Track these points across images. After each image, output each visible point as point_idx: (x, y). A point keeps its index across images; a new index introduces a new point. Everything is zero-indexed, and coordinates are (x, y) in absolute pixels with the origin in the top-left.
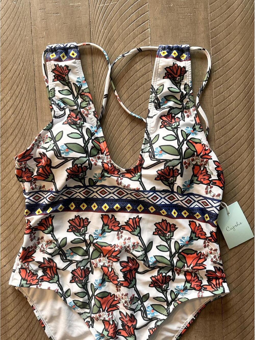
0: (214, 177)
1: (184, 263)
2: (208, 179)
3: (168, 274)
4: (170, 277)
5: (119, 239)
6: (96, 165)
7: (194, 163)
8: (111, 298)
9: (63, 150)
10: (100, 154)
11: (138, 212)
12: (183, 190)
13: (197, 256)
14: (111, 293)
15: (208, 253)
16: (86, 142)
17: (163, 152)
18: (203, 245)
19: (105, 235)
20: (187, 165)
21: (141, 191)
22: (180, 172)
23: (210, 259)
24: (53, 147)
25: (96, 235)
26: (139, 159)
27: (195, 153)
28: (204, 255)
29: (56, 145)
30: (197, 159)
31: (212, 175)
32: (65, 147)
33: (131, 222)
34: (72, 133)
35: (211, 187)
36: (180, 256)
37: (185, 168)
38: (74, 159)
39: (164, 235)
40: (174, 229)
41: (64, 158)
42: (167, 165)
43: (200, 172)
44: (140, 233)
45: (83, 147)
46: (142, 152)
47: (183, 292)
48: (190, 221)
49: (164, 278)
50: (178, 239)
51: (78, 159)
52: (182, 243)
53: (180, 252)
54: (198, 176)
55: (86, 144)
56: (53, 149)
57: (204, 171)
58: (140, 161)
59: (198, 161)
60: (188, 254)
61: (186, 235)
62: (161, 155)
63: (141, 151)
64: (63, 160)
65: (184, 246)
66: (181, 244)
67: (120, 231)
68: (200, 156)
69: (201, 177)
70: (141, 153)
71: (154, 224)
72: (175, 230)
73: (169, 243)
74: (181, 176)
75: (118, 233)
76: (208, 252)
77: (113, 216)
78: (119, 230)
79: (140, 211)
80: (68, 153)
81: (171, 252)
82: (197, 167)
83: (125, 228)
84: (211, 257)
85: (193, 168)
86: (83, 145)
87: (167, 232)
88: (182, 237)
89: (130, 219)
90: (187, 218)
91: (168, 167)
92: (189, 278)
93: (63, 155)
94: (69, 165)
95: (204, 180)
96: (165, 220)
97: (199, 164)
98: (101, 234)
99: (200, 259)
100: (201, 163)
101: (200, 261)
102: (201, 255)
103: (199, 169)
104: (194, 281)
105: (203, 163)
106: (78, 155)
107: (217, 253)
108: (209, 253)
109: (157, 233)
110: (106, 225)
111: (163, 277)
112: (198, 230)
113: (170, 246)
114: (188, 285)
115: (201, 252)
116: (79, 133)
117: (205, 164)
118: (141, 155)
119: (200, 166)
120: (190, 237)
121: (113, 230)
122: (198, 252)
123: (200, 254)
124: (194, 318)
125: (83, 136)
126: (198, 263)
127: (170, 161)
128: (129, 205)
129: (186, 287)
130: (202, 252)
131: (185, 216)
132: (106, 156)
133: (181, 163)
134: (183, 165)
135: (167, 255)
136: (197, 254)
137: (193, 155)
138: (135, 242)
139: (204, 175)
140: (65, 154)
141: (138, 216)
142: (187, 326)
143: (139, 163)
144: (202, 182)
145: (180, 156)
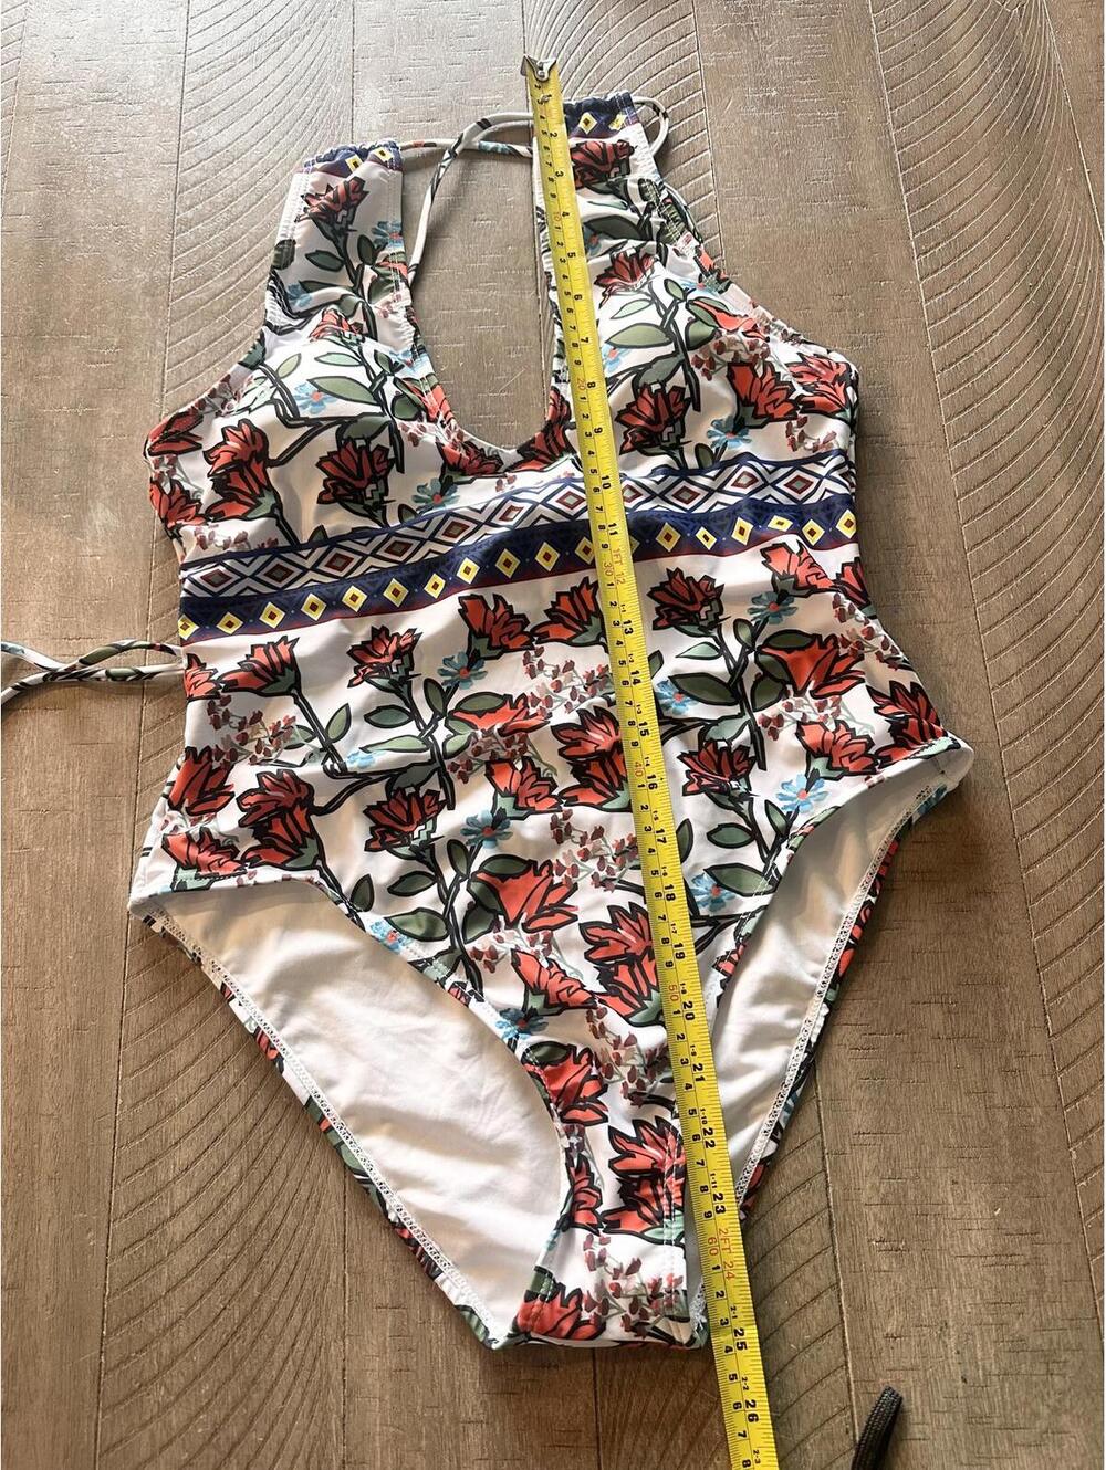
2: (787, 402)
5: (532, 674)
6: (415, 440)
7: (727, 357)
8: (540, 879)
9: (303, 399)
10: (425, 420)
12: (713, 450)
14: (536, 862)
16: (377, 378)
17: (618, 351)
19: (481, 670)
20: (704, 366)
22: (687, 395)
24: (272, 397)
25: (449, 678)
26: (551, 401)
29: (283, 389)
32: (311, 389)
33: (565, 605)
34: (329, 354)
35: (803, 424)
38: (343, 423)
39: (691, 619)
41: (307, 421)
42: (640, 385)
43: (757, 383)
44: (603, 632)
45: (369, 390)
46: (558, 381)
51: (353, 420)
55: (378, 383)
56: (272, 401)
58: (554, 405)
62: (617, 360)
63: (553, 379)
64: (307, 429)
67: (533, 648)
70: (553, 383)
71: (648, 594)
74: (696, 408)
75: (527, 656)
77: (497, 598)
78: (528, 646)
79: (588, 559)
80: (321, 403)
83: (548, 632)
85: (730, 378)
86: (368, 384)
87: (699, 605)
89: (559, 595)
91: (646, 389)
93: (303, 413)
94: (327, 441)
95: (775, 408)
96: (678, 570)
98: (469, 668)
103: (751, 376)
106: (354, 409)
109: (667, 621)
110: (481, 635)
111: (719, 753)
116: (353, 355)
118: (556, 391)
121: (506, 650)
124: (873, 900)
125: (363, 362)
127: (648, 366)
128: (545, 548)
131: (744, 540)
132: (443, 426)
133: (685, 364)
134: (691, 370)
137: (716, 332)
138: (593, 671)
140: (310, 407)
141: (586, 580)
142: (851, 937)
143: (554, 413)
144: (772, 415)
145: (673, 344)
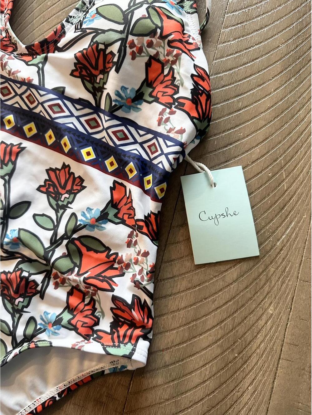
0: (185, 92)
1: (75, 265)
2: (172, 96)
3: (33, 277)
4: (37, 285)
7: (152, 52)
11: (23, 136)
12: (113, 104)
13: (107, 260)
15: (131, 260)
17: (97, 16)
18: (126, 239)
20: (135, 49)
21: (34, 86)
22: (115, 59)
23: (130, 275)
27: (159, 31)
28: (120, 262)
30: (160, 46)
31: (180, 88)
35: (172, 113)
36: (72, 247)
37: (128, 57)
39: (57, 197)
40: (79, 188)
42: (94, 41)
43: (161, 77)
44: (11, 174)
47: (52, 329)
48: (115, 182)
49: (23, 282)
50: (78, 211)
52: (84, 219)
53: (74, 239)
54: (154, 86)
57: (169, 77)
58: (55, 32)
59: (160, 50)
60: (89, 249)
61: (96, 204)
62: (93, 20)
65: (85, 226)
66: (81, 220)
68: (166, 41)
69: (159, 88)
70: (65, 21)
71: (46, 170)
72: (79, 191)
73: (59, 215)
74: (117, 71)
76: (133, 257)
79: (29, 135)
81: (55, 234)
82: (155, 65)
84: (134, 270)
85: (148, 65)
87: (65, 191)
88: (88, 208)
89: (2, 142)
90: (113, 174)
91: (96, 45)
92: (74, 301)
95: (162, 96)
96: (68, 166)
97: (162, 58)
99: (111, 268)
100: (167, 58)
101: (109, 273)
102: (114, 260)
103: (160, 71)
104: (81, 312)
105: (171, 58)
107: (147, 260)
108: (133, 261)
109: (47, 189)
111: (22, 278)
112: (125, 205)
113: (59, 220)
114: (67, 317)
115: (117, 254)
117: (174, 62)
118: (63, 26)
119: (163, 65)
120: (102, 212)
122: (111, 252)
123: (114, 256)
124: (58, 398)
126: (103, 275)
127: (104, 31)
128: (11, 117)
129: (61, 319)
130: (120, 255)
131: (110, 169)
133: (124, 41)
134: (125, 47)
135: (46, 236)
136: (108, 256)
137: (152, 33)
139: (166, 87)
141: (20, 144)
142: (36, 409)
144: (159, 98)
145: (124, 25)
